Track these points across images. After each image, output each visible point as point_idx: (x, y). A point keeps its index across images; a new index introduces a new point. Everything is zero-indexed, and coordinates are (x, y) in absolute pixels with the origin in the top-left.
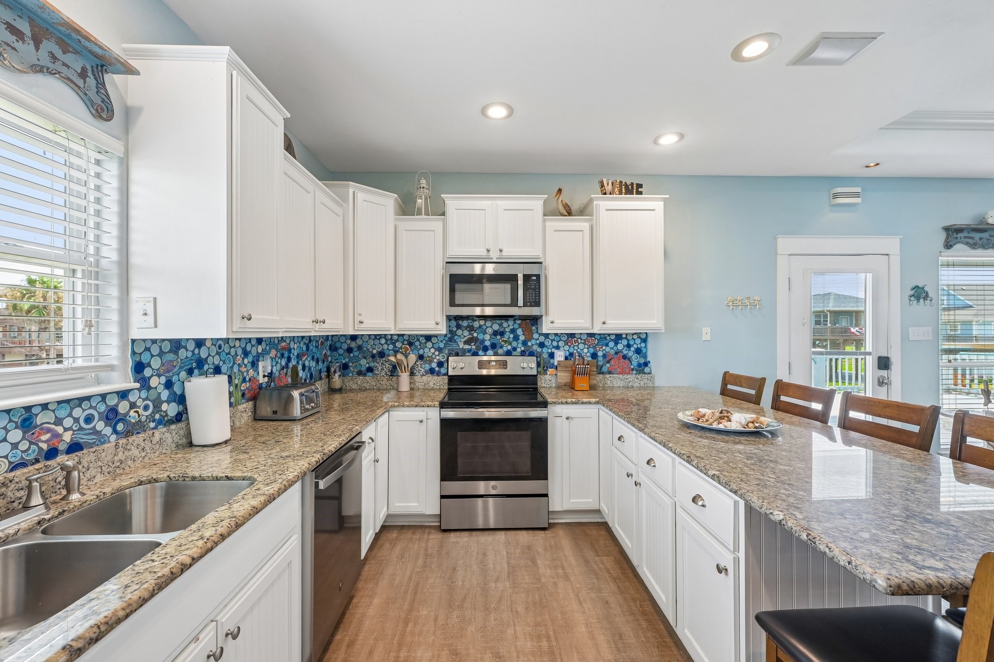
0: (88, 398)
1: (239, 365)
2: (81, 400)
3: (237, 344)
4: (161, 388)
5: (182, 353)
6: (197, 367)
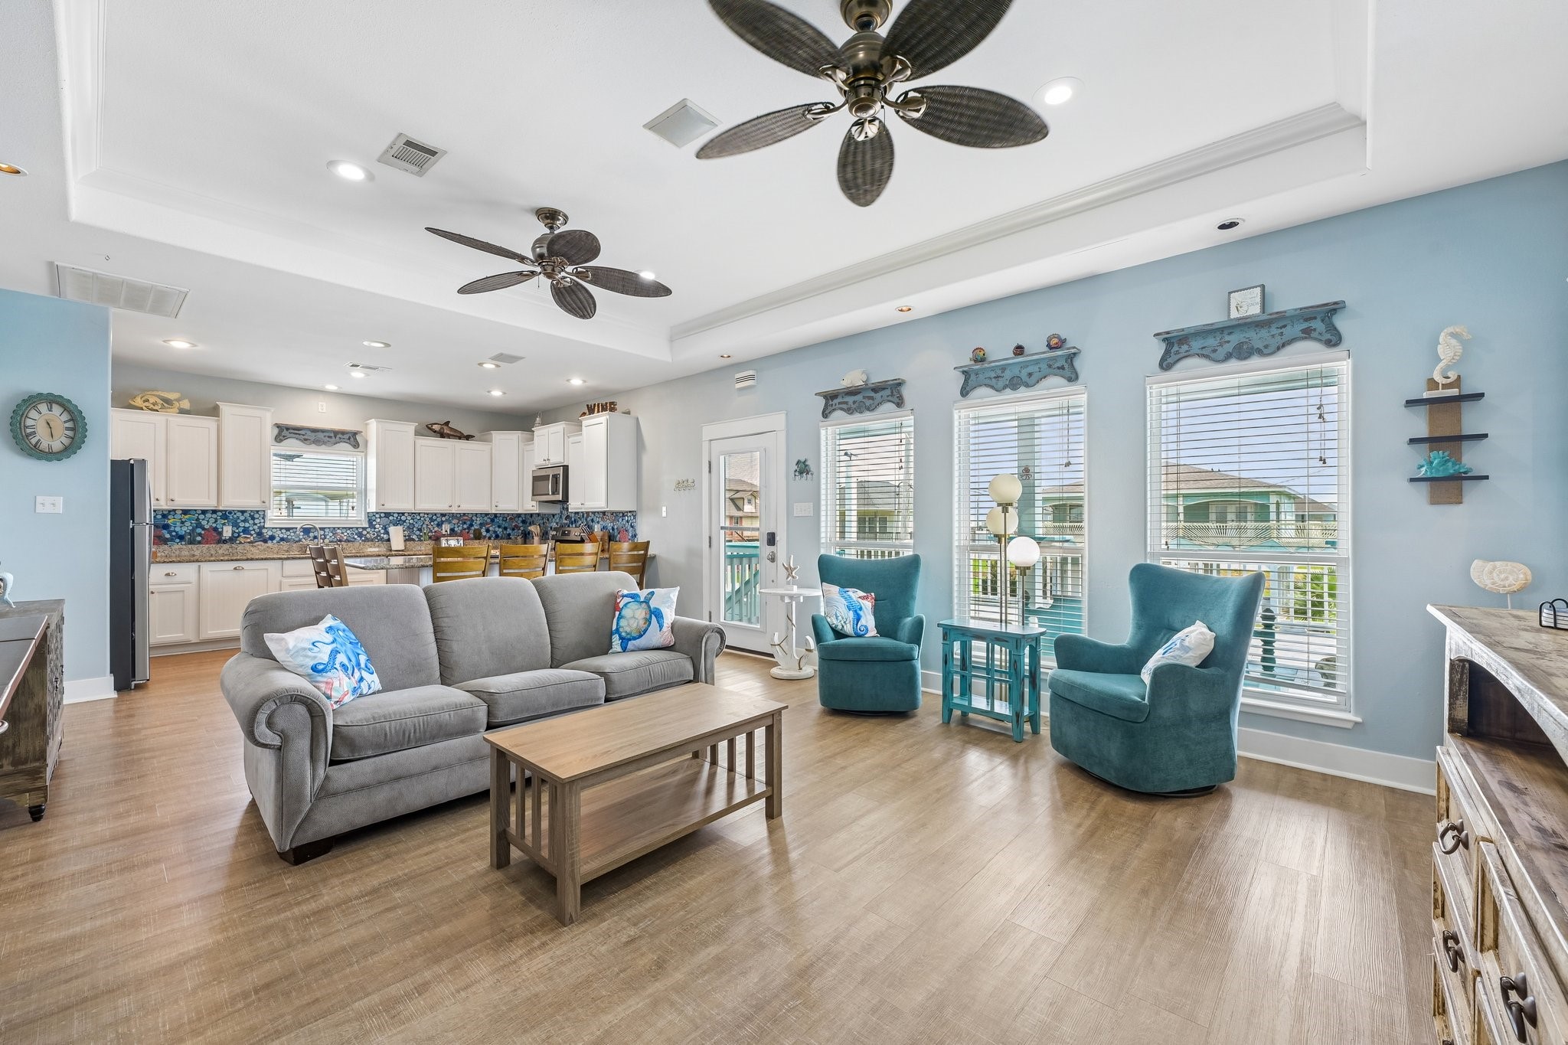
0: (352, 528)
1: (427, 525)
2: (350, 528)
3: (426, 516)
4: (381, 529)
5: (392, 518)
6: (397, 523)
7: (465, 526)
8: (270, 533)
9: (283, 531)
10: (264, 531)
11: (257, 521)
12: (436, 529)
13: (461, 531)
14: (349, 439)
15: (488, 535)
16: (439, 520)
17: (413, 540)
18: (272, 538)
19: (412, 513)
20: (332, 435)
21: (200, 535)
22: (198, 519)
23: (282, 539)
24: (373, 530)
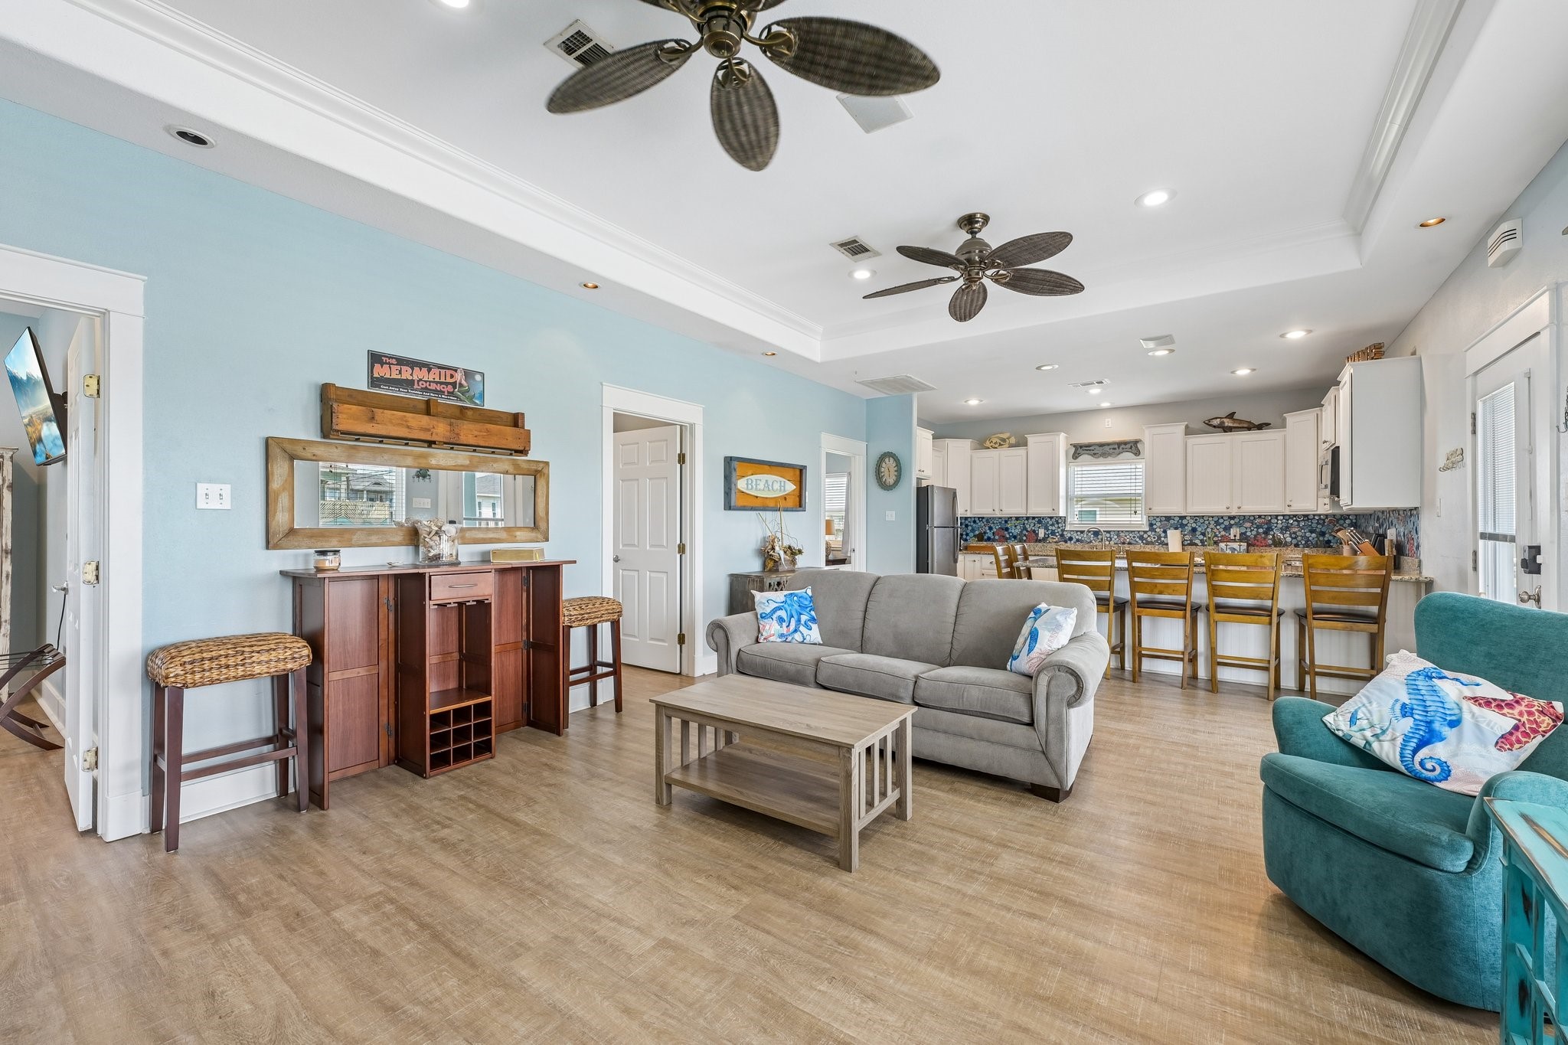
0: (1134, 531)
1: (1212, 529)
2: (1132, 531)
3: (1211, 519)
4: (1161, 533)
5: (1172, 522)
6: (1177, 526)
7: (1261, 530)
8: (1069, 535)
9: (1079, 533)
10: (1065, 533)
11: (1060, 525)
12: (1223, 533)
13: (1255, 536)
14: (1131, 448)
15: (1294, 542)
16: (1227, 523)
17: (1196, 545)
18: (1071, 539)
19: (1195, 517)
20: (1116, 446)
21: (1025, 535)
22: (1024, 524)
23: (1078, 540)
24: (1153, 533)
